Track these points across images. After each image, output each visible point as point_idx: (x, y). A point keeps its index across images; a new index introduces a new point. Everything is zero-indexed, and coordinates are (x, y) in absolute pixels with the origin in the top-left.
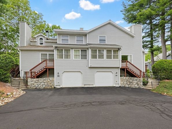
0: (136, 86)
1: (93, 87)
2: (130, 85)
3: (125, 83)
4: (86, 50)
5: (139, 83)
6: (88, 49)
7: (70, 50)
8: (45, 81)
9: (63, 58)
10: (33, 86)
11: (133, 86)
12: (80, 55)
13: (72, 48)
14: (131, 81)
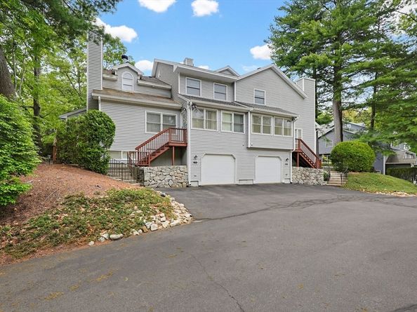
0: (315, 181)
1: (252, 183)
2: (305, 181)
3: (299, 177)
4: (242, 116)
5: (319, 176)
6: (247, 113)
7: (215, 112)
8: (172, 173)
9: (203, 127)
10: (153, 182)
11: (310, 183)
12: (233, 125)
13: (220, 110)
14: (308, 174)
